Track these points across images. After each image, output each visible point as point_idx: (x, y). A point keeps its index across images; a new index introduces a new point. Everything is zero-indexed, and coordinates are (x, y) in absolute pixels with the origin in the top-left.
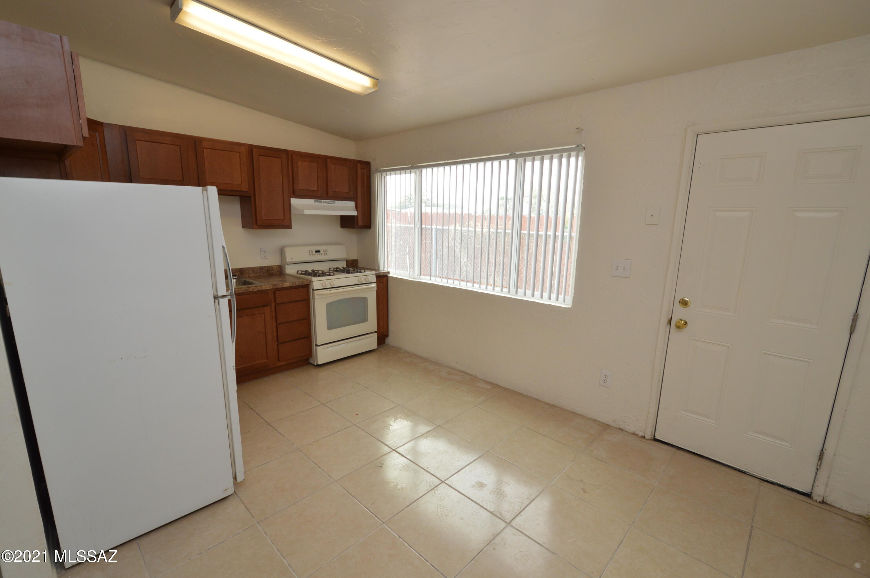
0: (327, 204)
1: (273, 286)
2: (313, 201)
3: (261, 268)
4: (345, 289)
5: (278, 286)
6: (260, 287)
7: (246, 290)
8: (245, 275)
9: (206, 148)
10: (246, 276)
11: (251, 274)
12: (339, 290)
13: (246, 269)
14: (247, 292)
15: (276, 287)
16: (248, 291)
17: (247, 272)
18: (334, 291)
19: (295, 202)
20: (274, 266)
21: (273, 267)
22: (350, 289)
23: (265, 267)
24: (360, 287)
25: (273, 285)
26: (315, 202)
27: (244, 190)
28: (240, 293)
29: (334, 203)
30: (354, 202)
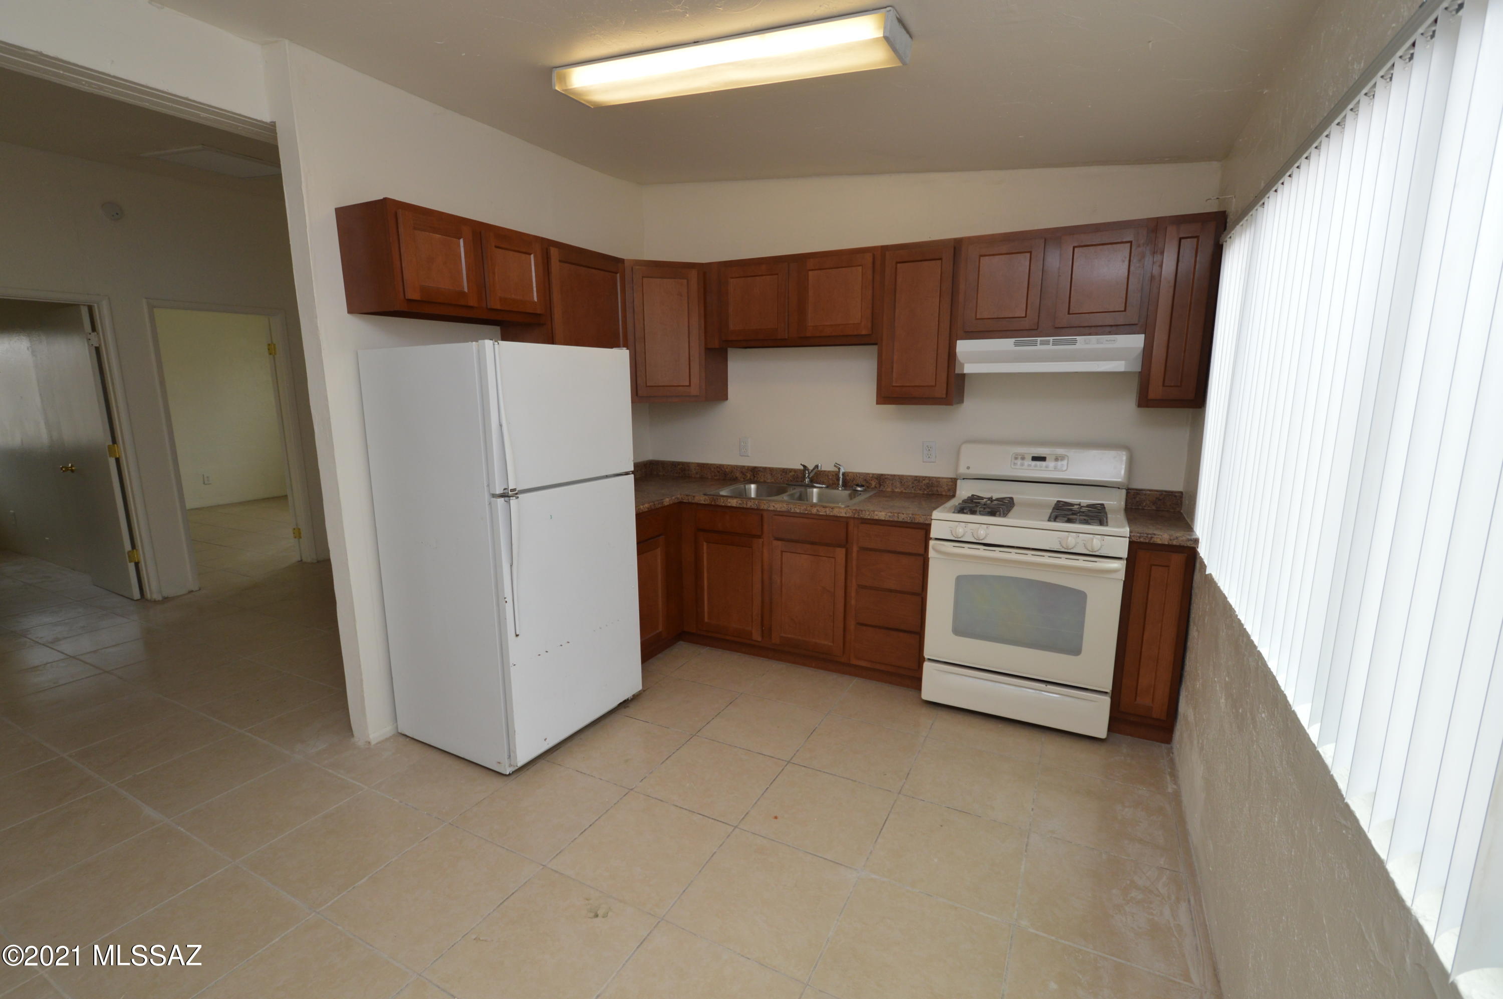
0: (1050, 347)
1: (852, 512)
2: (1011, 341)
3: (917, 479)
4: (1013, 555)
5: (862, 514)
6: (831, 510)
7: (806, 510)
8: (887, 488)
9: (812, 270)
10: (888, 490)
11: (896, 488)
12: (996, 553)
13: (889, 477)
14: (808, 513)
15: (859, 515)
16: (810, 513)
17: (891, 482)
18: (982, 552)
19: (963, 347)
20: (943, 478)
21: (940, 480)
22: (1030, 557)
23: (924, 478)
24: (1063, 561)
25: (854, 511)
26: (1016, 344)
27: (864, 332)
28: (797, 513)
29: (1074, 342)
30: (1143, 335)
